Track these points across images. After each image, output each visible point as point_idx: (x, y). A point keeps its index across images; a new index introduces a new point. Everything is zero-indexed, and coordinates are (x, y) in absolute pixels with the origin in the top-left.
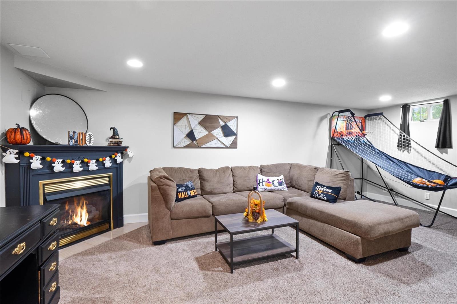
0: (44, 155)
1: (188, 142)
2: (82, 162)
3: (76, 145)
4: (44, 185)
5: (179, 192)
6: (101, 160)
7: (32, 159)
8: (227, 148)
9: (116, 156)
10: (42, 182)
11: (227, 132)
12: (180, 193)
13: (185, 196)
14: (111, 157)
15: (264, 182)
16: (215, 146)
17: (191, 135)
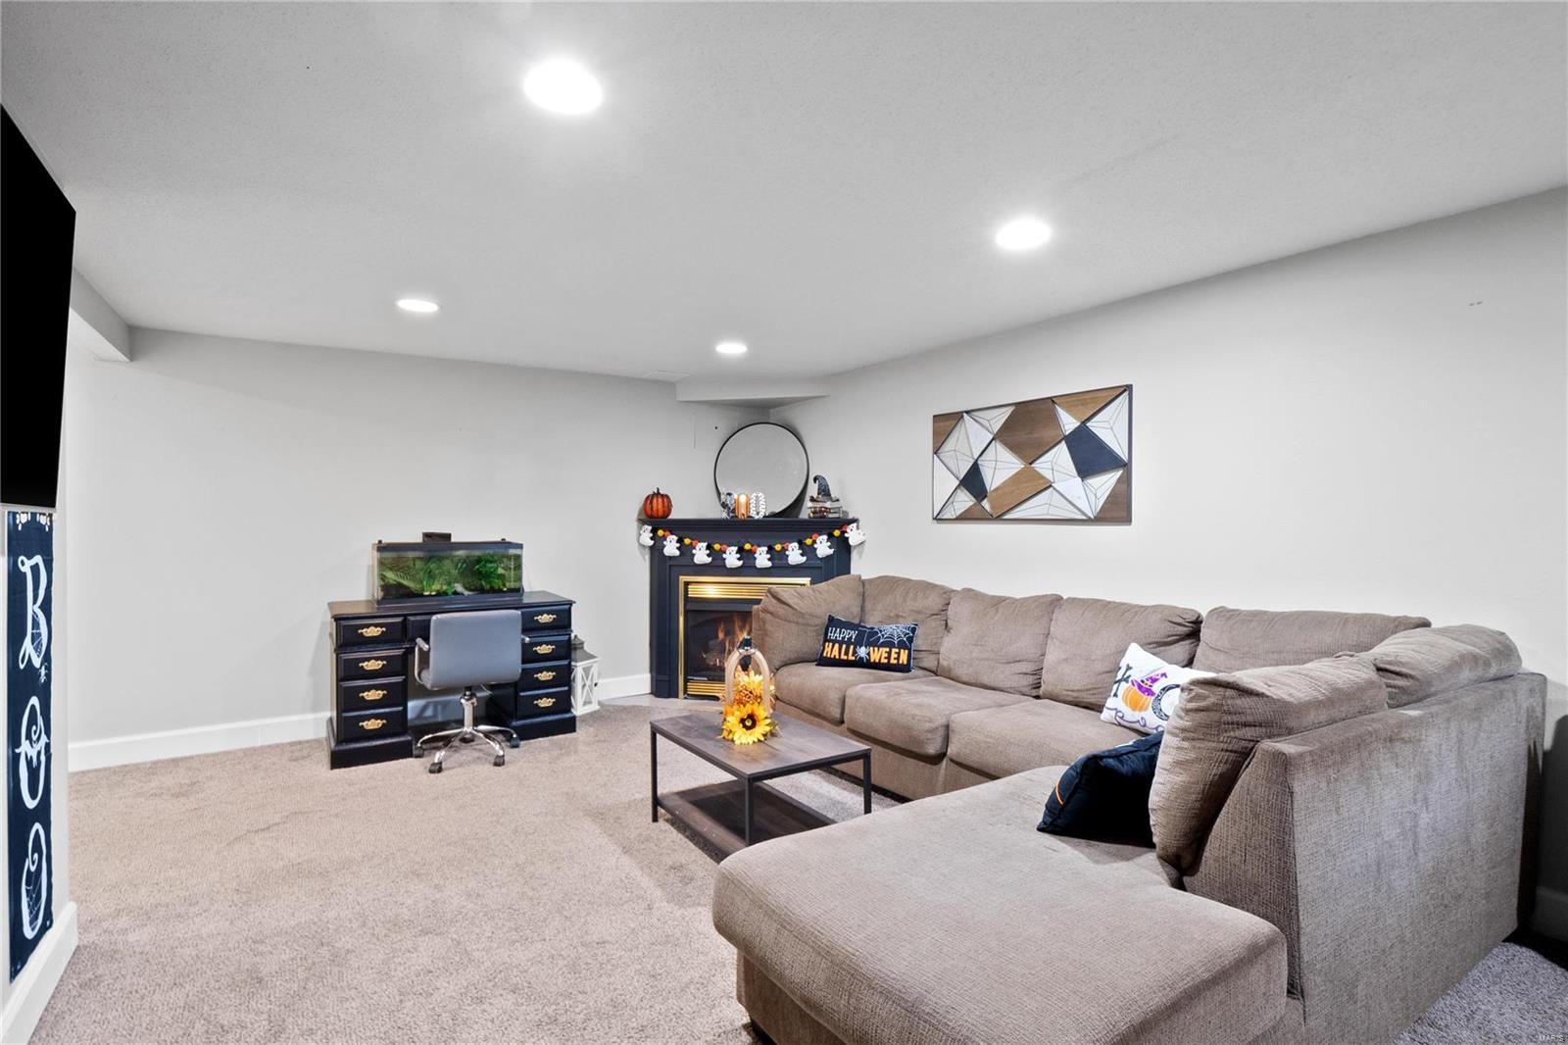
0: (681, 534)
1: (965, 501)
2: (741, 550)
3: (732, 517)
4: (687, 584)
5: (829, 641)
6: (778, 547)
7: (665, 539)
8: (1088, 521)
9: (814, 542)
10: (683, 579)
11: (1091, 456)
12: (837, 646)
13: (843, 657)
14: (801, 543)
15: (1127, 682)
16: (1048, 514)
17: (973, 481)
